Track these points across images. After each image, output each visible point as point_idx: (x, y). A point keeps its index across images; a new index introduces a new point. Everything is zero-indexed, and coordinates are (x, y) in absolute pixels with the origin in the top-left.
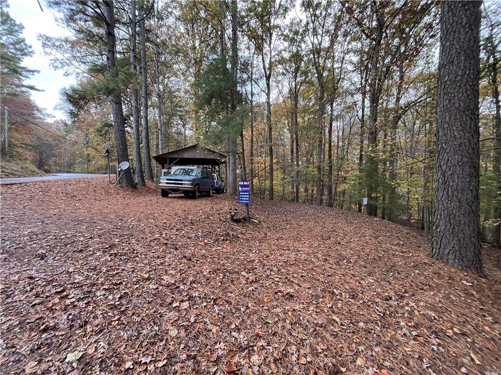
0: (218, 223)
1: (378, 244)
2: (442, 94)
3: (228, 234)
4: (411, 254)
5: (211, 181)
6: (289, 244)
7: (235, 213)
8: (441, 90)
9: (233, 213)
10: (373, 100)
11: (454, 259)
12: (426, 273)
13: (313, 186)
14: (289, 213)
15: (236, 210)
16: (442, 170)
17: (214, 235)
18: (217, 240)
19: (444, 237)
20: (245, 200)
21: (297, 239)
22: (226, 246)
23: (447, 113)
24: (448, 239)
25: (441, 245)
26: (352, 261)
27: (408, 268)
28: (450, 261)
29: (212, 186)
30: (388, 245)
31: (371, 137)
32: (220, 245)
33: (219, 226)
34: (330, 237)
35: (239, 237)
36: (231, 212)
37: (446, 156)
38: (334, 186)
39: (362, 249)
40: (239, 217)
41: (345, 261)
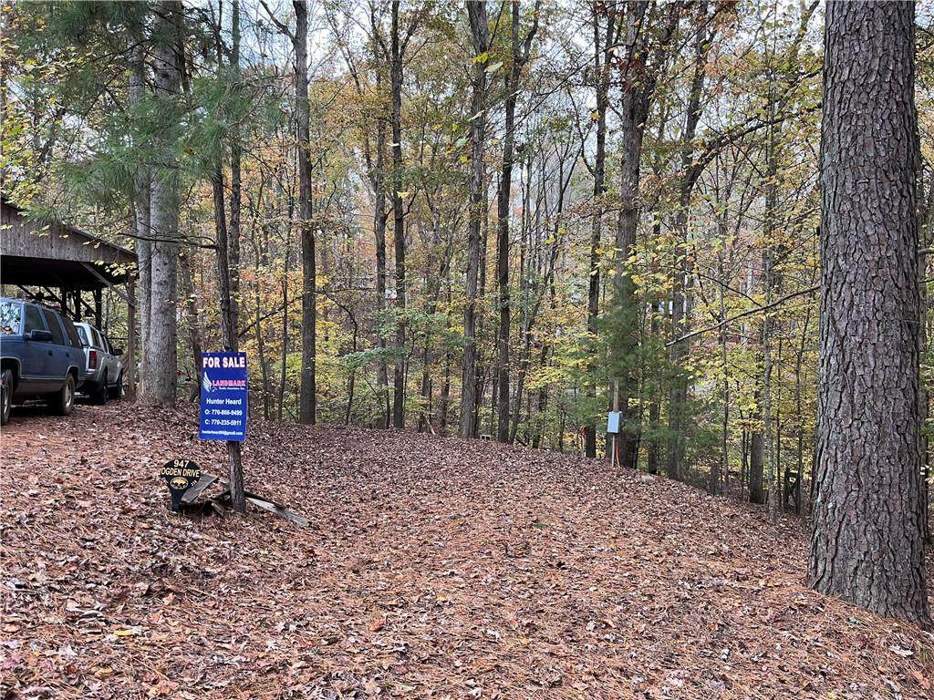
0: (118, 524)
1: (670, 559)
2: (836, 116)
3: (163, 569)
4: (762, 583)
5: (64, 349)
6: (401, 583)
7: (190, 479)
8: (833, 105)
9: (179, 481)
10: (632, 112)
11: (870, 587)
12: (808, 638)
13: (447, 373)
14: (376, 468)
15: (192, 466)
16: (837, 331)
17: (105, 579)
18: (121, 598)
19: (844, 525)
20: (229, 428)
21: (424, 561)
22: (161, 621)
23: (848, 172)
24: (854, 531)
25: (837, 550)
26: (610, 623)
27: (763, 627)
28: (860, 594)
29: (74, 371)
30: (695, 558)
31: (624, 221)
32: (134, 617)
33: (120, 537)
34: (527, 547)
35: (208, 575)
36: (169, 478)
37: (846, 294)
38: (514, 373)
39: (631, 577)
40: (201, 493)
41: (591, 625)
